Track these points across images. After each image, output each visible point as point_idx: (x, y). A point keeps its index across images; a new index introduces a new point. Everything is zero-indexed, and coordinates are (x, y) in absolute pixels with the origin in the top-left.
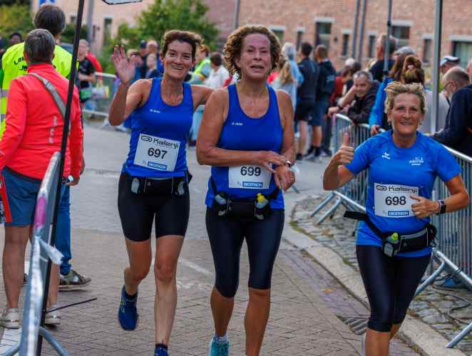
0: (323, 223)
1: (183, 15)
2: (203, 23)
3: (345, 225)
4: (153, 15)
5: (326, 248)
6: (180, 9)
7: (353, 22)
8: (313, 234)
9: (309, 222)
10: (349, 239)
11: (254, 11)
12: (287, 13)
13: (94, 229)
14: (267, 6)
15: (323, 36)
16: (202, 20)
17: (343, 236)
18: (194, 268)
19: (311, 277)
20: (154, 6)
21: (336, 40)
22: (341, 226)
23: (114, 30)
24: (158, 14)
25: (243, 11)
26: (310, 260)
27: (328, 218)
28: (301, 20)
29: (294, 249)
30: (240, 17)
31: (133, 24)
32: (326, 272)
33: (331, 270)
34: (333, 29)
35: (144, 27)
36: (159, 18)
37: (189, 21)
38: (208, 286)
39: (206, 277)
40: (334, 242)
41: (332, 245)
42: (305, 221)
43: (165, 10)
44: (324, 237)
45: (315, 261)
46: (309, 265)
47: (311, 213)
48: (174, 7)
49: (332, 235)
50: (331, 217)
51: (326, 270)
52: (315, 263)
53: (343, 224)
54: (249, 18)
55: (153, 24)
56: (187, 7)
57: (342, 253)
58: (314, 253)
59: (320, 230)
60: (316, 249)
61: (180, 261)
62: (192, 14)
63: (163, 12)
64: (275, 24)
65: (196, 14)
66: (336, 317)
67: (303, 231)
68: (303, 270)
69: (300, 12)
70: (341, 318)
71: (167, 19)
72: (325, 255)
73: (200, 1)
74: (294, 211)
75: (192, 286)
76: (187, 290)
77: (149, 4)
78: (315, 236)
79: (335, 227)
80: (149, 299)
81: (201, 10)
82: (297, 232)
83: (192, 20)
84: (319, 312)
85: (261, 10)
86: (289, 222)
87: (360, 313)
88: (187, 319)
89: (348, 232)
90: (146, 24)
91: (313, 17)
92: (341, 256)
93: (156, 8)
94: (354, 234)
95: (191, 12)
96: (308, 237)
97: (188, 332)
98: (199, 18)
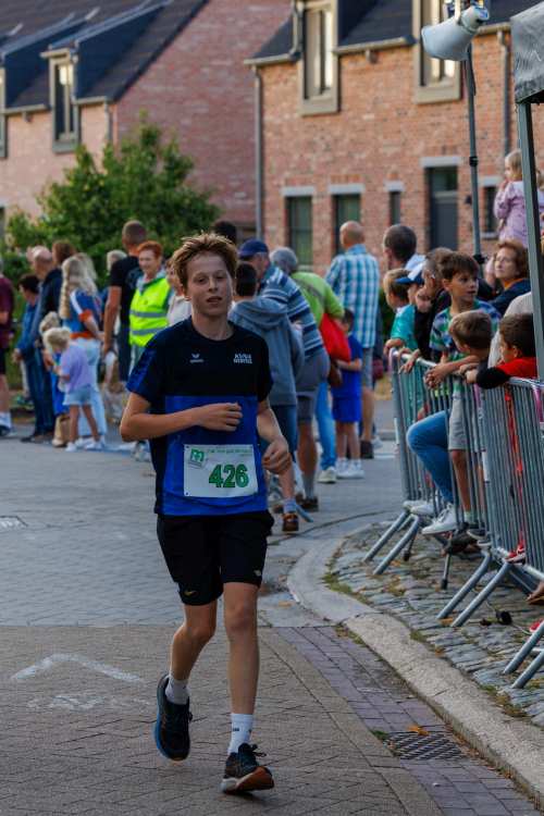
0: (385, 572)
1: (138, 183)
2: (184, 197)
3: (432, 570)
4: (77, 191)
5: (381, 616)
6: (131, 172)
7: (500, 160)
8: (365, 592)
9: (361, 571)
10: (436, 595)
11: (296, 157)
15: (442, 195)
16: (184, 188)
17: (423, 591)
20: (77, 171)
22: (425, 572)
24: (87, 187)
25: (272, 162)
26: (351, 640)
28: (394, 167)
29: (323, 624)
30: (267, 175)
31: (37, 214)
32: (376, 658)
33: (386, 658)
34: (461, 178)
35: (61, 217)
36: (89, 194)
37: (152, 195)
40: (403, 603)
41: (397, 610)
42: (351, 570)
43: (101, 177)
44: (385, 595)
45: (360, 642)
46: (345, 651)
47: (368, 554)
48: (118, 171)
49: (403, 591)
50: (407, 557)
51: (376, 654)
52: (358, 645)
53: (428, 569)
54: (287, 174)
55: (79, 209)
56: (146, 166)
57: (413, 621)
58: (356, 627)
59: (380, 584)
60: (365, 619)
61: (84, 664)
62: (158, 180)
63: (97, 183)
64: (340, 182)
65: (165, 178)
66: (370, 733)
67: (347, 591)
68: (330, 660)
69: (390, 151)
70: (381, 736)
71: (107, 196)
72: (378, 629)
73: (174, 152)
74: (337, 555)
75: (96, 705)
76: (88, 711)
77: (65, 170)
78: (370, 596)
79: (409, 577)
80: (8, 732)
81: (178, 169)
82: (336, 593)
83: (159, 190)
84: (338, 728)
85: (308, 156)
86: (323, 575)
87: (422, 724)
88: (72, 759)
89: (434, 582)
90: (64, 212)
91: (418, 157)
92: (408, 627)
93: (81, 175)
94: (445, 584)
95: (156, 175)
96: (354, 601)
97: (70, 777)
98: (174, 186)
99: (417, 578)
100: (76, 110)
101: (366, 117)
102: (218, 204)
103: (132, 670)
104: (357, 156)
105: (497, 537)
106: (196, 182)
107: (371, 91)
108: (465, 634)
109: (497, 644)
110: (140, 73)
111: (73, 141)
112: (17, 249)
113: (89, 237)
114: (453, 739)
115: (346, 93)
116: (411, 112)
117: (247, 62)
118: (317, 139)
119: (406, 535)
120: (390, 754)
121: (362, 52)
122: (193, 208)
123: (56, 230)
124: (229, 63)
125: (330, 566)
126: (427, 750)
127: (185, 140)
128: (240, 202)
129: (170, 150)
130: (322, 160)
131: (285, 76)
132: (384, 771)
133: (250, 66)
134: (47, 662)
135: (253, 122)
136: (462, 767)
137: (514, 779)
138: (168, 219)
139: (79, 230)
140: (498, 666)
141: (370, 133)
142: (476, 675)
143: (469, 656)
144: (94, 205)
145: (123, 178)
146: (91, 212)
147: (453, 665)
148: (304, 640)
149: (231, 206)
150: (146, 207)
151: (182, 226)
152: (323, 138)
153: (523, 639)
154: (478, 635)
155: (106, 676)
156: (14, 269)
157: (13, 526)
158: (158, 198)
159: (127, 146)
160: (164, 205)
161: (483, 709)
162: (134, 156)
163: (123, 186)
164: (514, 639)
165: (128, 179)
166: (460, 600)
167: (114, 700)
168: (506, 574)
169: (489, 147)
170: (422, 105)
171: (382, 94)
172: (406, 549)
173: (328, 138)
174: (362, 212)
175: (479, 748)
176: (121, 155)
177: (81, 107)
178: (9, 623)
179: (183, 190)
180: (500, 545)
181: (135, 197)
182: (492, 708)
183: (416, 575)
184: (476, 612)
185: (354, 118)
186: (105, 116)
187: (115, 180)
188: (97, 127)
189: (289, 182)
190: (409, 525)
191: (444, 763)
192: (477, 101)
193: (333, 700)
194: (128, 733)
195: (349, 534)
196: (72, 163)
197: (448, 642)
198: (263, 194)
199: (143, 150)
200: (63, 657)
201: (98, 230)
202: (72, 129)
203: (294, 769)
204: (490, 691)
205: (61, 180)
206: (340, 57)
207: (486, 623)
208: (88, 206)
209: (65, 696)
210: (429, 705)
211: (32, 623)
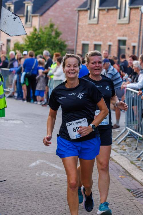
0: (120, 144)
1: (48, 37)
2: (59, 41)
3: (132, 144)
4: (33, 37)
5: (121, 156)
6: (46, 34)
7: (137, 39)
8: (116, 149)
9: (114, 143)
10: (134, 152)
12: (103, 35)
13: (4, 148)
14: (93, 32)
16: (58, 40)
17: (131, 150)
18: (55, 166)
19: (114, 171)
21: (129, 49)
22: (130, 145)
23: (12, 45)
24: (35, 37)
26: (114, 162)
27: (124, 141)
28: (110, 39)
33: (124, 167)
34: (127, 43)
35: (28, 43)
36: (36, 38)
37: (51, 40)
38: (62, 175)
39: (61, 171)
40: (126, 153)
41: (125, 155)
43: (39, 34)
44: (121, 150)
45: (116, 163)
46: (113, 165)
47: (115, 139)
48: (43, 33)
49: (125, 150)
50: (125, 141)
51: (122, 167)
52: (116, 164)
53: (131, 144)
54: (83, 38)
55: (33, 42)
56: (50, 33)
57: (130, 158)
59: (119, 147)
60: (117, 157)
61: (48, 163)
62: (53, 37)
63: (38, 36)
64: (96, 41)
65: (55, 36)
66: (126, 189)
69: (110, 35)
70: (129, 190)
71: (40, 39)
72: (122, 160)
73: (57, 30)
75: (54, 175)
76: (51, 177)
79: (126, 146)
80: (32, 182)
81: (58, 34)
83: (53, 39)
84: (117, 187)
85: (89, 34)
88: (51, 191)
89: (133, 148)
91: (117, 37)
92: (129, 160)
93: (34, 34)
94: (136, 149)
95: (52, 35)
96: (113, 151)
97: (52, 197)
99: (128, 146)
100: (31, 17)
101: (104, 26)
106: (62, 38)
110: (48, 9)
111: (30, 24)
113: (34, 49)
115: (100, 19)
116: (116, 26)
117: (75, 9)
118: (92, 30)
121: (105, 10)
122: (61, 44)
123: (27, 47)
124: (70, 9)
126: (142, 195)
131: (85, 14)
132: (133, 201)
133: (76, 10)
134: (38, 162)
138: (55, 46)
139: (32, 47)
141: (105, 30)
144: (37, 41)
145: (44, 35)
146: (36, 43)
150: (50, 43)
155: (55, 167)
157: (21, 123)
158: (53, 41)
160: (54, 43)
162: (47, 30)
163: (44, 37)
167: (58, 175)
170: (119, 24)
171: (109, 20)
172: (125, 139)
173: (94, 30)
174: (101, 49)
176: (44, 30)
177: (33, 16)
178: (25, 150)
181: (47, 40)
185: (102, 25)
186: (38, 19)
187: (42, 35)
188: (36, 22)
189: (83, 40)
194: (63, 184)
196: (32, 30)
197: (141, 165)
201: (37, 47)
206: (99, 10)
208: (35, 41)
209: (45, 172)
210: (139, 182)
211: (31, 150)
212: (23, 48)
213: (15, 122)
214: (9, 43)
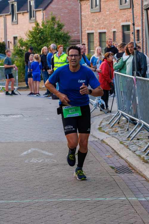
0: (113, 127)
1: (51, 30)
2: (62, 34)
5: (112, 138)
6: (48, 27)
7: (140, 23)
9: (107, 127)
10: (126, 132)
11: (90, 23)
15: (126, 32)
17: (122, 131)
22: (123, 127)
24: (38, 31)
25: (84, 24)
26: (105, 144)
28: (114, 25)
29: (98, 140)
30: (82, 27)
32: (111, 148)
33: (113, 148)
34: (131, 28)
37: (54, 33)
38: (50, 160)
39: (50, 156)
40: (118, 135)
41: (116, 136)
42: (105, 127)
43: (41, 29)
44: (113, 133)
45: (107, 144)
46: (103, 147)
47: (109, 122)
48: (46, 27)
49: (117, 132)
50: (118, 123)
51: (111, 147)
53: (124, 126)
54: (88, 27)
56: (52, 26)
57: (120, 139)
58: (106, 141)
59: (112, 130)
60: (108, 139)
62: (55, 30)
63: (40, 30)
64: (101, 29)
65: (57, 29)
66: (110, 167)
67: (104, 132)
68: (100, 149)
69: (113, 21)
70: (112, 168)
71: (43, 34)
72: (112, 141)
73: (59, 22)
74: (101, 123)
75: (42, 161)
76: (40, 163)
77: (32, 27)
78: (109, 133)
79: (119, 128)
81: (60, 27)
82: (101, 132)
83: (56, 32)
84: (102, 166)
85: (93, 23)
86: (98, 128)
87: (122, 164)
88: (36, 175)
89: (125, 129)
90: (32, 38)
91: (120, 22)
92: (119, 140)
93: (36, 28)
94: (128, 130)
95: (55, 28)
96: (105, 134)
98: (60, 31)
99: (121, 128)
100: (35, 12)
101: (107, 13)
102: (71, 35)
103: (51, 152)
104: (105, 23)
105: (140, 117)
106: (65, 30)
107: (108, 6)
108: (133, 142)
109: (141, 144)
110: (51, 3)
111: (34, 20)
112: (21, 47)
114: (130, 168)
115: (102, 7)
116: (118, 12)
118: (95, 18)
119: (118, 118)
120: (115, 172)
122: (64, 36)
123: (30, 42)
125: (100, 125)
126: (124, 171)
127: (62, 19)
128: (76, 34)
129: (58, 21)
130: (96, 24)
131: (87, 3)
132: (113, 177)
134: (30, 151)
135: (79, 14)
136: (133, 175)
137: (146, 178)
138: (58, 39)
139: (36, 42)
140: (141, 150)
141: (108, 17)
142: (136, 152)
143: (134, 148)
144: (40, 36)
145: (47, 29)
146: (39, 37)
147: (130, 150)
148: (93, 144)
149: (74, 36)
150: (53, 36)
151: (62, 41)
152: (96, 18)
153: (147, 143)
154: (136, 142)
155: (44, 154)
156: (20, 52)
157: (21, 117)
158: (56, 34)
159: (48, 21)
160: (57, 36)
161: (138, 161)
162: (49, 24)
163: (47, 31)
164: (145, 143)
165: (48, 29)
166: (132, 133)
167: (46, 160)
168: (143, 127)
169: (138, 20)
170: (121, 9)
171: (111, 7)
172: (118, 121)
173: (98, 18)
174: (106, 37)
175: (137, 170)
176: (46, 23)
177: (36, 11)
178: (21, 141)
179: (62, 32)
180: (141, 120)
181: (50, 34)
182: (140, 161)
183: (121, 127)
184: (136, 136)
185: (104, 13)
186: (42, 13)
187: (45, 29)
188: (40, 16)
189: (88, 29)
190: (119, 115)
191: (128, 174)
192: (134, 9)
193: (101, 159)
194: (50, 168)
195: (104, 117)
196: (34, 25)
197: (129, 144)
198: (82, 33)
199: (52, 21)
200: (34, 149)
201: (41, 42)
202: (34, 17)
203: (91, 176)
204: (139, 156)
205: (31, 30)
207: (138, 139)
208: (38, 36)
209: (34, 159)
210: (124, 160)
211: (26, 141)
212: (27, 44)
213: (15, 116)
214: (16, 40)
